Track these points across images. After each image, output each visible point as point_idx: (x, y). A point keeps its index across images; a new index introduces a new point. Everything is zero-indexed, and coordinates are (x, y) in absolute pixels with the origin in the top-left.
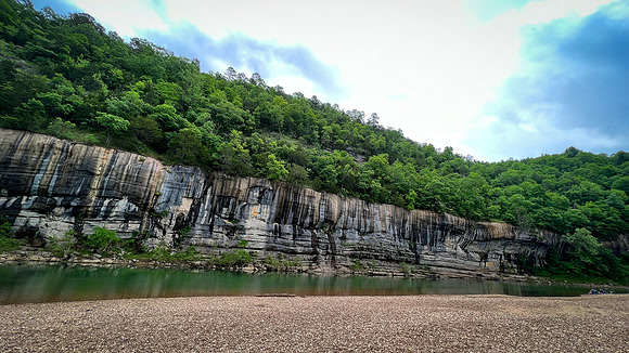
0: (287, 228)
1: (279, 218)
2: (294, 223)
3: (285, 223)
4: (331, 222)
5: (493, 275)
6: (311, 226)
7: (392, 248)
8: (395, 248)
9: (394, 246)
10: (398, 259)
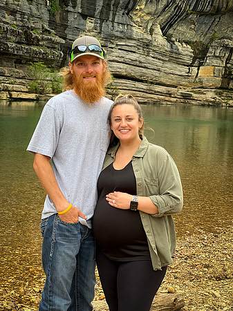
5: (210, 95)
7: (8, 18)
8: (16, 20)
9: (13, 13)
10: (21, 53)
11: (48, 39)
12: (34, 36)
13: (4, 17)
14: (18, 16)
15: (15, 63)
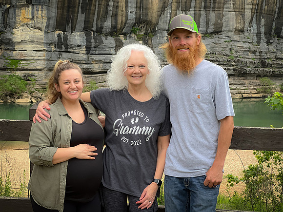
0: (77, 38)
1: (64, 23)
2: (87, 29)
3: (73, 30)
4: (148, 23)
6: (115, 32)
7: (251, 55)
8: (256, 55)
9: (254, 52)
10: (257, 72)
11: (277, 64)
12: (267, 62)
13: (248, 55)
14: (258, 54)
15: (256, 77)
